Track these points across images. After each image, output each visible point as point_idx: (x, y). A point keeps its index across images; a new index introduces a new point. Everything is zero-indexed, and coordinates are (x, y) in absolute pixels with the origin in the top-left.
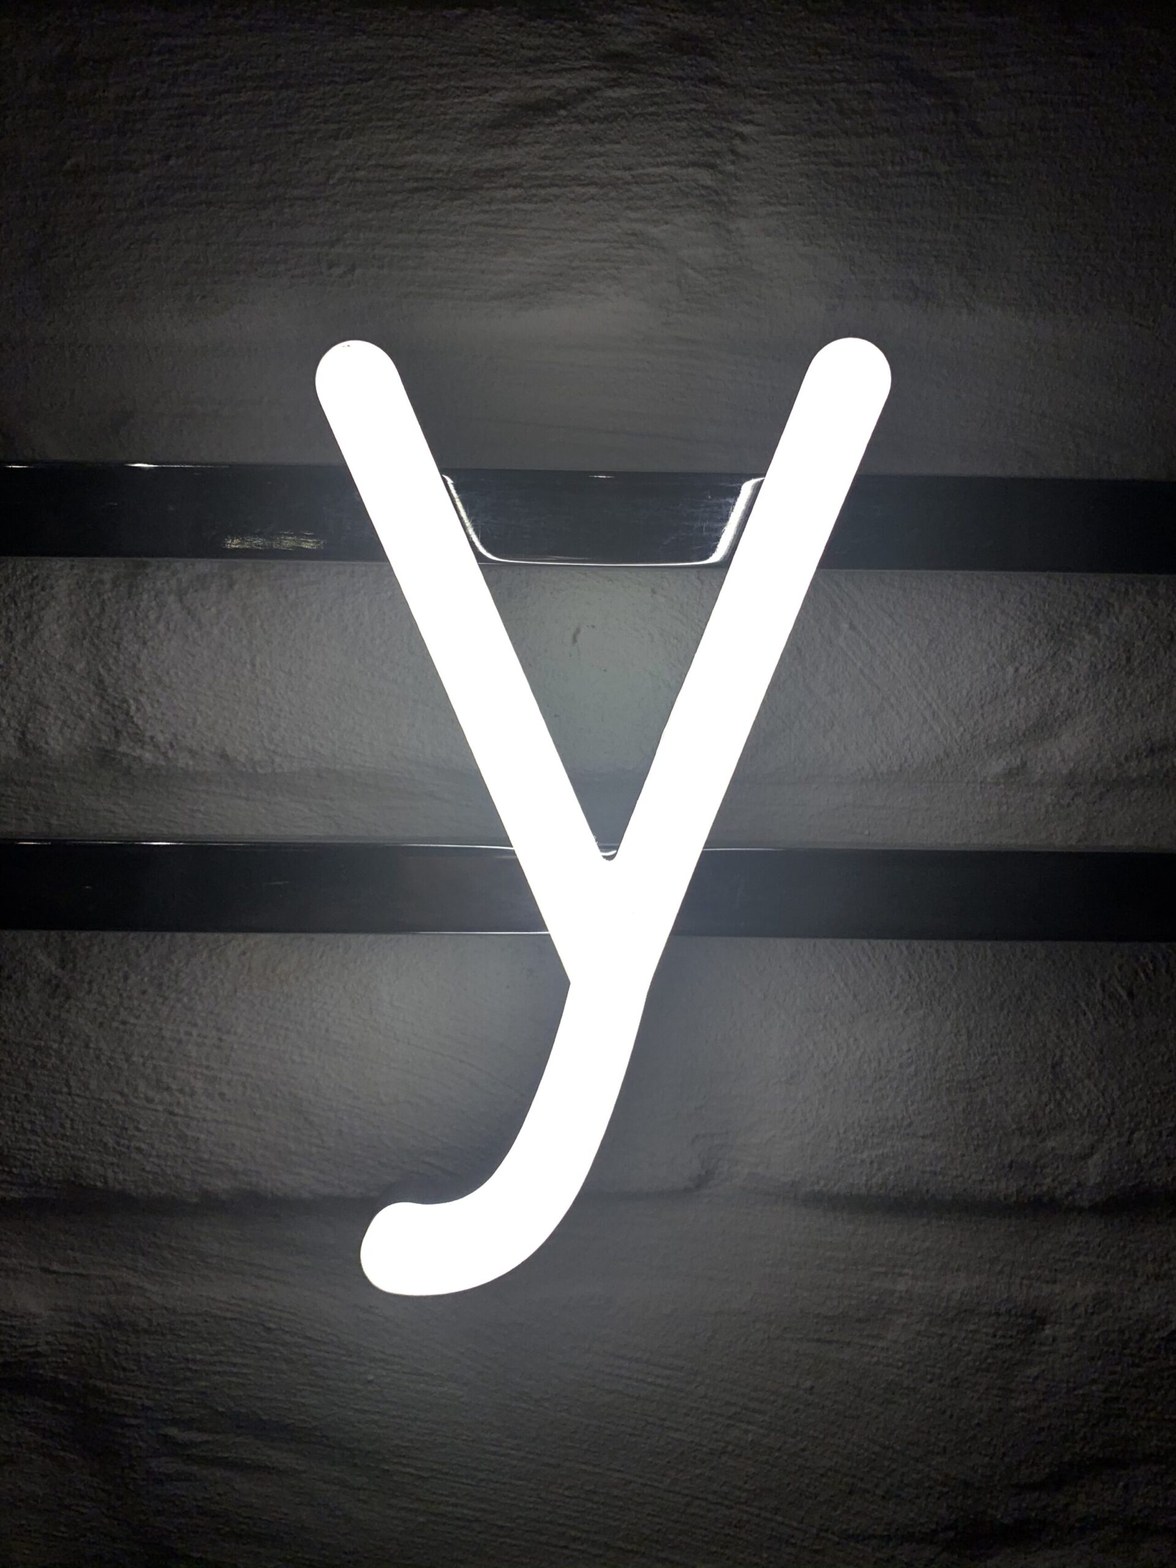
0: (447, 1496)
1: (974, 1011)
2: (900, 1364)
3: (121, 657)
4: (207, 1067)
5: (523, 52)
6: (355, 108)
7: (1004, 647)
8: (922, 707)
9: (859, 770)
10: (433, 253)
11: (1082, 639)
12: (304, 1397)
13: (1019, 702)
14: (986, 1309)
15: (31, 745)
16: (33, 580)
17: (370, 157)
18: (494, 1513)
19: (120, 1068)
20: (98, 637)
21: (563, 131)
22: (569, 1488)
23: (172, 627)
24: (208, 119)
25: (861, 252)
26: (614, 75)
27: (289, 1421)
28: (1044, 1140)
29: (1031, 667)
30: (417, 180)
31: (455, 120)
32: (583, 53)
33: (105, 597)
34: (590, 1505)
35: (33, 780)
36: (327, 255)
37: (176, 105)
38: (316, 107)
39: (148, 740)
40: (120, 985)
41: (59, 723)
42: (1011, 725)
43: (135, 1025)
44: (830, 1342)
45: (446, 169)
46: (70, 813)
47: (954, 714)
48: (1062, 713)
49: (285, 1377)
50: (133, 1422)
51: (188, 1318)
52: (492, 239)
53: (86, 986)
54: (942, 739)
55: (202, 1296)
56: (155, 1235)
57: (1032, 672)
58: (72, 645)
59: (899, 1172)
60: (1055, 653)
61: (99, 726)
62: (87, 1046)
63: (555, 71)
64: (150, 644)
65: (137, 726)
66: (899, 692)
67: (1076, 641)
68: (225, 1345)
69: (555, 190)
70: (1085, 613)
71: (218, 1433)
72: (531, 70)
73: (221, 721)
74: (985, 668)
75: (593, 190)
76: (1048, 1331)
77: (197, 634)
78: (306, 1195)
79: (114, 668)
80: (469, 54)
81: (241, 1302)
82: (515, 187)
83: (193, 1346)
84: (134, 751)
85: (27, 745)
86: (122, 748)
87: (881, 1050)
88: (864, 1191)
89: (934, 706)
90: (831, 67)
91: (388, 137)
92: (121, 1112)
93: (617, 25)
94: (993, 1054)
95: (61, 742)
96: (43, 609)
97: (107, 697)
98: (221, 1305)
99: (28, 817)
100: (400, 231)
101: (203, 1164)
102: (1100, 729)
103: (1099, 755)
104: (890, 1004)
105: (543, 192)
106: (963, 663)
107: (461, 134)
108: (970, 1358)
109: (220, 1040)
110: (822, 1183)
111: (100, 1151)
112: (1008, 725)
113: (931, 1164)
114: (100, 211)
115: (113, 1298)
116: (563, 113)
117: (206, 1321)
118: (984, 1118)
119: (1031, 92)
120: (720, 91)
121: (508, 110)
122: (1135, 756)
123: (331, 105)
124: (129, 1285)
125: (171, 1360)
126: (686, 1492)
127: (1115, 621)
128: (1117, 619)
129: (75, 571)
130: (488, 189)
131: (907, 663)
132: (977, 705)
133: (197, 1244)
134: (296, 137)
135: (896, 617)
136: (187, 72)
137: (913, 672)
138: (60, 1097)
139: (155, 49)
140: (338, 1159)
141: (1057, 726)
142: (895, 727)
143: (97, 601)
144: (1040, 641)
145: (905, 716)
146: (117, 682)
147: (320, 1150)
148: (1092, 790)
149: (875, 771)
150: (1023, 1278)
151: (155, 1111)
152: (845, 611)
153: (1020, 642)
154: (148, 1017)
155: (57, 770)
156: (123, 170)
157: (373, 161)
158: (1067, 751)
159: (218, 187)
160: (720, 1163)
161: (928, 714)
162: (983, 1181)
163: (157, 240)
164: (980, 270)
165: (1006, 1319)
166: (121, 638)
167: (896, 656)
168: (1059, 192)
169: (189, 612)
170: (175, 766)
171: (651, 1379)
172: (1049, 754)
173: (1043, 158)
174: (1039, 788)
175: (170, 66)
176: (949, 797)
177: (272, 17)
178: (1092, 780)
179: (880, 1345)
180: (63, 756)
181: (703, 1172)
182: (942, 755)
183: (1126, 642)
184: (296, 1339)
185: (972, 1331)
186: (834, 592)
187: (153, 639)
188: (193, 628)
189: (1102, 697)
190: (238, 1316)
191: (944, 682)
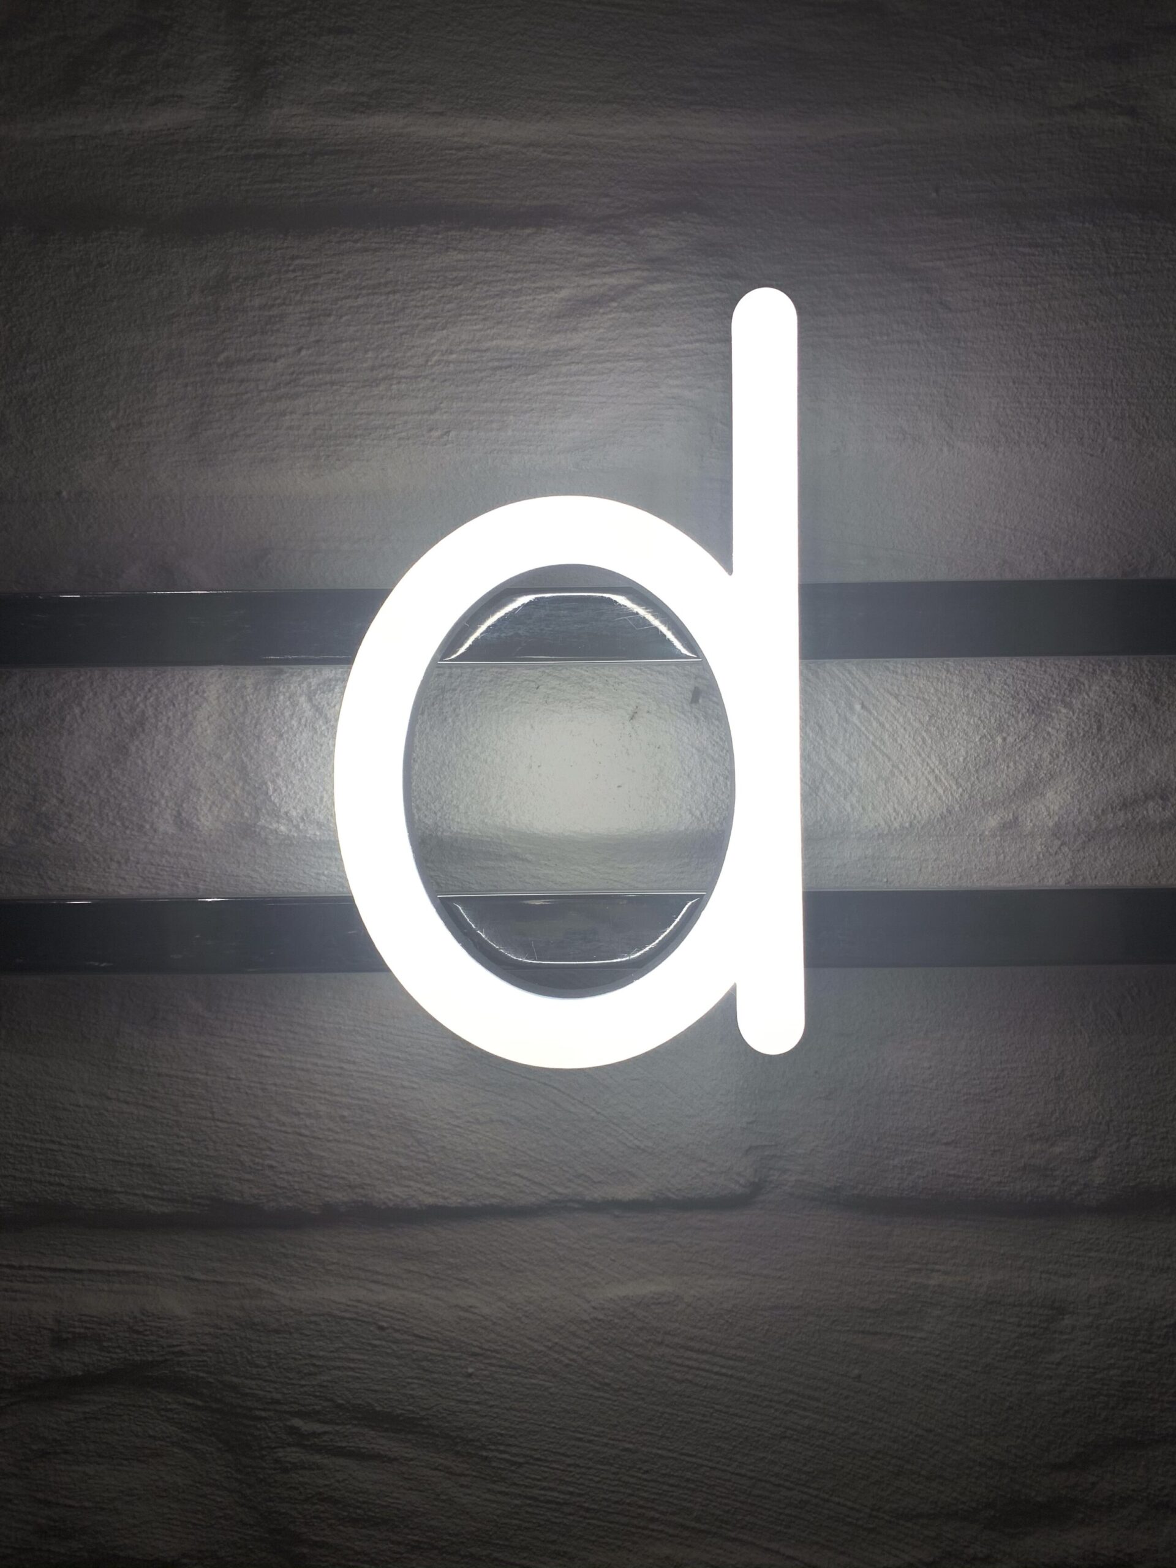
0: (539, 1480)
1: (984, 1031)
2: (937, 1353)
3: (261, 748)
4: (331, 1094)
5: (581, 259)
6: (448, 306)
7: (993, 721)
8: (926, 773)
9: (876, 826)
10: (511, 417)
11: (1058, 712)
12: (413, 1389)
14: (1010, 1300)
15: (185, 822)
16: (188, 687)
17: (460, 344)
18: (580, 1495)
19: (256, 1096)
20: (242, 731)
21: (613, 318)
22: (646, 1472)
23: (303, 721)
24: (332, 319)
25: (858, 404)
26: (655, 274)
27: (399, 1412)
28: (1052, 1145)
29: (1016, 737)
30: (498, 360)
31: (529, 312)
32: (629, 258)
33: (248, 699)
34: (665, 1487)
35: (185, 851)
36: (427, 421)
37: (307, 309)
38: (418, 307)
39: (284, 816)
40: (257, 1023)
41: (209, 802)
42: (1002, 785)
43: (269, 1057)
44: (875, 1334)
45: (522, 351)
46: (214, 879)
47: (954, 778)
48: (1046, 775)
49: (396, 1371)
50: (263, 1414)
51: (313, 1318)
52: (559, 405)
53: (228, 1025)
54: (944, 798)
55: (323, 1298)
56: (284, 1247)
57: (1017, 740)
58: (220, 738)
59: (927, 1176)
60: (1036, 725)
61: (242, 804)
62: (229, 1078)
63: (605, 273)
64: (285, 736)
65: (275, 804)
66: (906, 760)
67: (1053, 714)
68: (344, 1343)
69: (609, 365)
70: (1060, 691)
71: (338, 1424)
72: (587, 272)
74: (977, 740)
75: (639, 364)
76: (1068, 1321)
78: (415, 1206)
79: (255, 756)
80: (539, 262)
81: (359, 1304)
82: (578, 363)
83: (316, 1343)
84: (271, 824)
85: (182, 822)
86: (262, 822)
87: (906, 1067)
88: (897, 1194)
89: (937, 772)
90: (827, 262)
91: (475, 327)
92: (255, 1134)
93: (657, 236)
94: (1003, 1070)
95: (210, 817)
96: (196, 709)
97: (249, 781)
98: (340, 1306)
99: (180, 883)
100: (485, 401)
101: (326, 1179)
102: (1079, 787)
103: (1079, 810)
104: (912, 1027)
105: (599, 366)
106: (959, 735)
107: (532, 323)
108: (999, 1346)
109: (341, 1068)
110: (861, 1186)
111: (237, 1169)
112: (1000, 786)
113: (954, 1169)
114: (247, 393)
115: (246, 1302)
116: (614, 304)
117: (328, 1321)
118: (999, 1127)
119: (990, 277)
120: (740, 284)
121: (569, 303)
122: (1110, 809)
123: (430, 305)
124: (260, 1291)
125: (297, 1357)
126: (752, 1474)
127: (1086, 697)
128: (1088, 695)
129: (223, 678)
130: (556, 365)
131: (912, 736)
132: (973, 770)
133: (318, 1253)
134: (401, 330)
135: (901, 698)
136: (316, 284)
137: (917, 744)
138: (204, 1122)
139: (291, 268)
140: (442, 1173)
141: (1042, 786)
142: (904, 789)
143: (241, 703)
144: (1023, 714)
145: (912, 780)
146: (257, 768)
147: (426, 1164)
148: (1075, 840)
149: (890, 827)
150: (1041, 1272)
151: (286, 1132)
152: (857, 694)
153: (1006, 716)
154: (280, 1050)
155: (205, 843)
156: (264, 360)
157: (463, 347)
158: (1052, 807)
159: (340, 370)
160: (771, 1172)
161: (931, 778)
162: (1001, 1182)
163: (291, 413)
164: (956, 415)
165: (1029, 1310)
166: (261, 732)
167: (902, 730)
168: (1017, 352)
169: (317, 710)
170: (305, 837)
171: (716, 1369)
172: (1037, 812)
173: (1002, 326)
174: (1030, 839)
175: (303, 280)
176: (953, 849)
177: (383, 240)
178: (1075, 831)
179: (919, 1335)
180: (211, 830)
181: (757, 1180)
182: (945, 811)
183: (1096, 713)
184: (406, 1337)
185: (999, 1321)
186: (848, 680)
187: (287, 732)
188: (321, 723)
189: (1079, 760)
190: (354, 1316)
191: (943, 751)
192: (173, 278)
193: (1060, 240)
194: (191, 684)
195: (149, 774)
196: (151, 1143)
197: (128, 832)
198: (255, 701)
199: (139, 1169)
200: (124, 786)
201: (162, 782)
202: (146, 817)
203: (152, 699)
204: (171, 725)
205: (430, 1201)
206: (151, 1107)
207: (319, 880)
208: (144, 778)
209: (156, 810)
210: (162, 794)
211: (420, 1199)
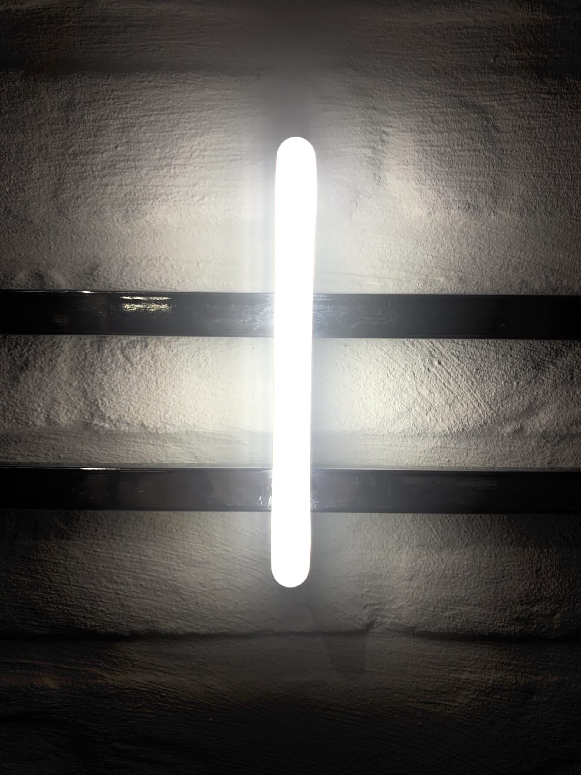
1: (498, 545)
2: (464, 714)
3: (95, 379)
4: (135, 572)
6: (204, 123)
7: (512, 373)
8: (473, 401)
9: (443, 431)
10: (240, 190)
11: (549, 368)
12: (179, 729)
13: (519, 399)
14: (505, 688)
15: (52, 421)
17: (211, 145)
19: (93, 573)
20: (84, 370)
23: (119, 364)
24: (136, 128)
25: (443, 187)
26: (326, 106)
27: (172, 740)
28: (532, 606)
29: (524, 382)
32: (312, 96)
33: (87, 351)
35: (52, 436)
36: (191, 191)
37: (121, 122)
38: (187, 123)
39: (108, 419)
40: (94, 534)
41: (65, 410)
42: (515, 409)
43: (100, 552)
44: (431, 703)
46: (69, 452)
47: (488, 404)
48: (540, 403)
49: (171, 719)
50: (98, 740)
51: (125, 691)
53: (78, 534)
54: (482, 416)
55: (131, 680)
56: (109, 651)
57: (525, 384)
58: (71, 373)
59: (463, 622)
60: (536, 376)
61: (84, 411)
62: (78, 563)
64: (108, 373)
65: (102, 412)
66: (462, 394)
67: (546, 369)
68: (142, 704)
70: (551, 356)
71: (139, 746)
73: (141, 409)
74: (502, 383)
76: (535, 698)
77: (130, 369)
78: (181, 632)
79: (91, 384)
81: (150, 684)
83: (127, 704)
84: (100, 423)
85: (50, 421)
86: (95, 422)
87: (454, 564)
88: (446, 631)
89: (479, 401)
90: (428, 101)
91: (220, 136)
92: (94, 593)
94: (507, 566)
95: (66, 419)
96: (57, 357)
97: (88, 398)
98: (140, 684)
99: (50, 454)
100: (226, 180)
101: (133, 618)
102: (558, 411)
103: (557, 423)
104: (458, 542)
106: (492, 380)
108: (497, 711)
109: (140, 559)
110: (426, 627)
111: (83, 612)
113: (478, 618)
114: (85, 172)
115: (89, 681)
117: (133, 692)
118: (504, 596)
119: (523, 112)
120: (375, 112)
122: (575, 423)
123: (193, 122)
124: (96, 674)
125: (117, 711)
127: (565, 360)
128: (566, 358)
129: (73, 339)
131: (466, 380)
132: (499, 400)
133: (128, 655)
134: (177, 136)
135: (461, 358)
136: (127, 107)
137: (468, 384)
138: (65, 586)
139: (112, 97)
140: (196, 616)
141: (537, 410)
142: (460, 410)
143: (83, 353)
144: (529, 370)
145: (465, 405)
146: (92, 391)
147: (188, 611)
148: (554, 440)
149: (451, 431)
150: (523, 673)
151: (110, 592)
152: (436, 355)
153: (519, 370)
154: (107, 549)
155: (64, 432)
156: (96, 153)
157: (212, 147)
158: (542, 421)
159: (139, 160)
160: (377, 617)
161: (476, 404)
162: (503, 626)
163: (112, 185)
164: (499, 195)
165: (515, 693)
166: (94, 371)
167: (460, 377)
168: (536, 158)
169: (127, 358)
170: (120, 430)
171: (345, 721)
172: (533, 423)
173: (529, 142)
174: (529, 439)
175: (118, 105)
176: (486, 443)
177: (166, 81)
178: (554, 435)
179: (455, 704)
180: (67, 425)
181: (369, 622)
182: (483, 423)
183: (570, 369)
184: (176, 701)
185: (498, 699)
186: (430, 347)
187: (109, 371)
188: (128, 366)
189: (559, 396)
190: (148, 690)
191: (483, 389)
192: (42, 101)
193: (565, 91)
194: (54, 343)
195: (31, 394)
196: (35, 597)
197: (20, 426)
198: (91, 353)
199: (28, 611)
200: (17, 400)
201: (39, 398)
202: (30, 418)
203: (32, 350)
204: (43, 366)
205: (190, 630)
206: (34, 577)
207: (128, 454)
208: (28, 396)
209: (36, 414)
210: (39, 405)
211: (184, 629)
